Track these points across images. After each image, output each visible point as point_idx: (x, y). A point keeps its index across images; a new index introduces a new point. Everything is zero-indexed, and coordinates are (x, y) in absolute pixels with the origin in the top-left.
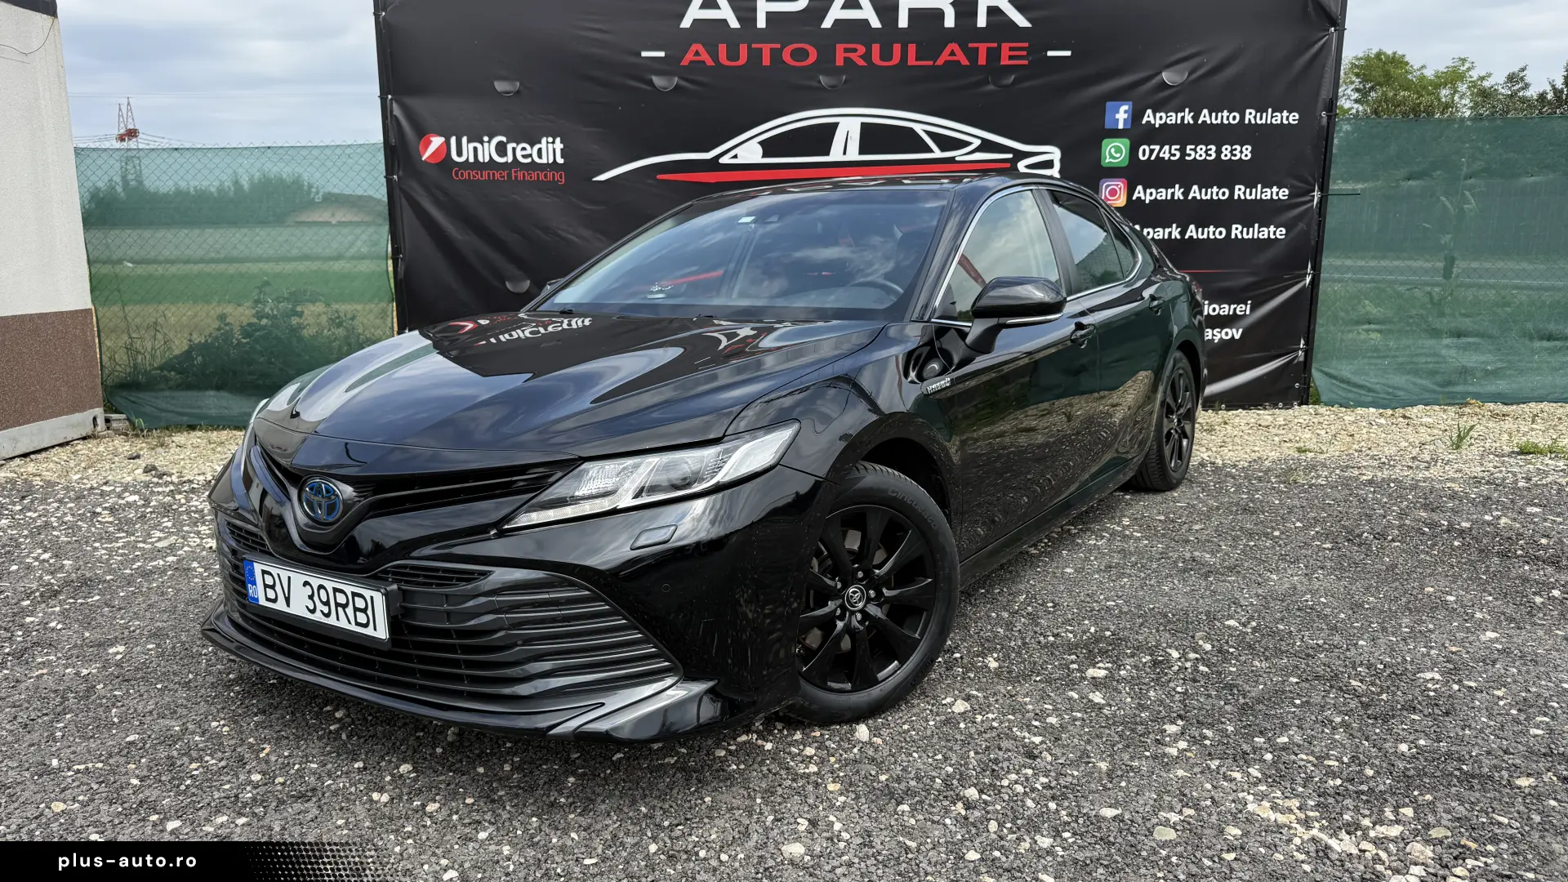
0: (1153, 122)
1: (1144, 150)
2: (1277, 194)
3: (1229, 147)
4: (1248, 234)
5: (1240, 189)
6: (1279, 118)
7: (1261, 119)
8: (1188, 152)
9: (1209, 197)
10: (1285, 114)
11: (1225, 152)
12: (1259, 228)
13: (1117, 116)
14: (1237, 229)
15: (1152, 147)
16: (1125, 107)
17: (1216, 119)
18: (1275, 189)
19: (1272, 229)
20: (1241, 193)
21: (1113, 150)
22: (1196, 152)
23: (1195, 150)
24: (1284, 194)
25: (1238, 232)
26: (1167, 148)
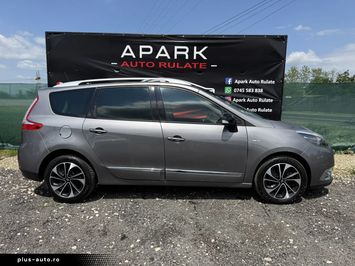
0: (237, 83)
1: (235, 90)
2: (270, 101)
3: (257, 89)
4: (262, 111)
5: (260, 100)
6: (270, 82)
7: (265, 82)
8: (246, 90)
9: (252, 101)
10: (271, 81)
11: (256, 90)
12: (265, 109)
13: (228, 81)
14: (259, 109)
15: (237, 89)
16: (230, 79)
17: (254, 82)
18: (269, 100)
19: (269, 109)
20: (261, 100)
21: (227, 90)
22: (249, 90)
23: (248, 90)
24: (272, 101)
25: (260, 110)
26: (241, 89)
